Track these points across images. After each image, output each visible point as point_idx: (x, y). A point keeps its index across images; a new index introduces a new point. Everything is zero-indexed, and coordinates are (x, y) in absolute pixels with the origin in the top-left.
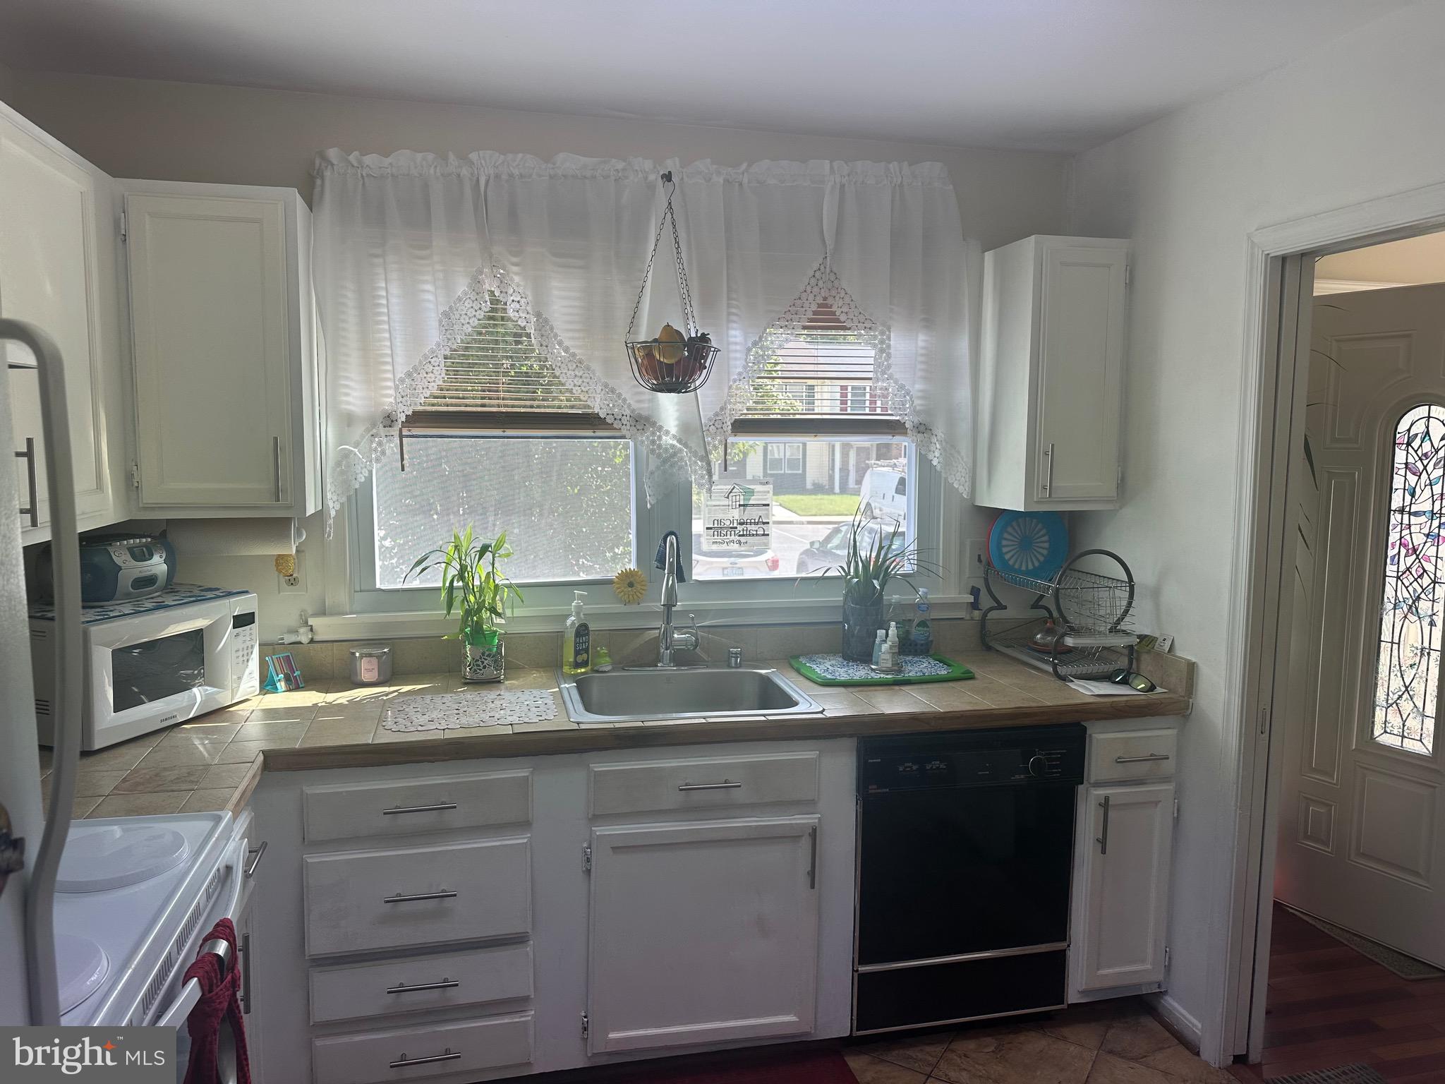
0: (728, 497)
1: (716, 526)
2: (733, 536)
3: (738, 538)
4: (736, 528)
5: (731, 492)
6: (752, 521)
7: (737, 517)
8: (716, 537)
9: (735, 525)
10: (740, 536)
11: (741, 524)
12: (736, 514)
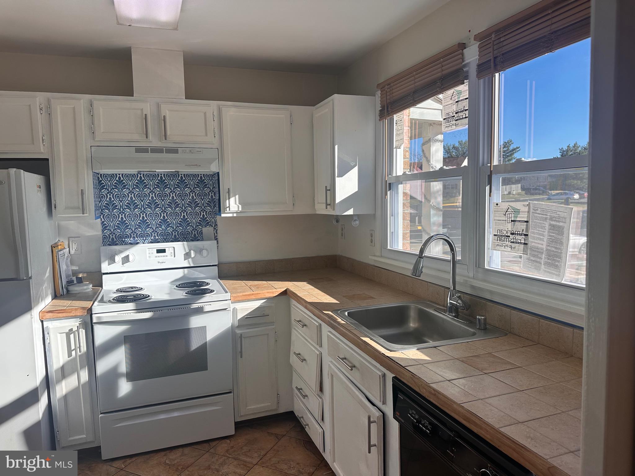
0: (505, 215)
1: (499, 234)
2: (507, 242)
3: (510, 244)
4: (509, 236)
5: (507, 211)
6: (519, 233)
7: (510, 229)
8: (498, 241)
9: (509, 235)
10: (511, 242)
11: (512, 234)
12: (509, 227)
